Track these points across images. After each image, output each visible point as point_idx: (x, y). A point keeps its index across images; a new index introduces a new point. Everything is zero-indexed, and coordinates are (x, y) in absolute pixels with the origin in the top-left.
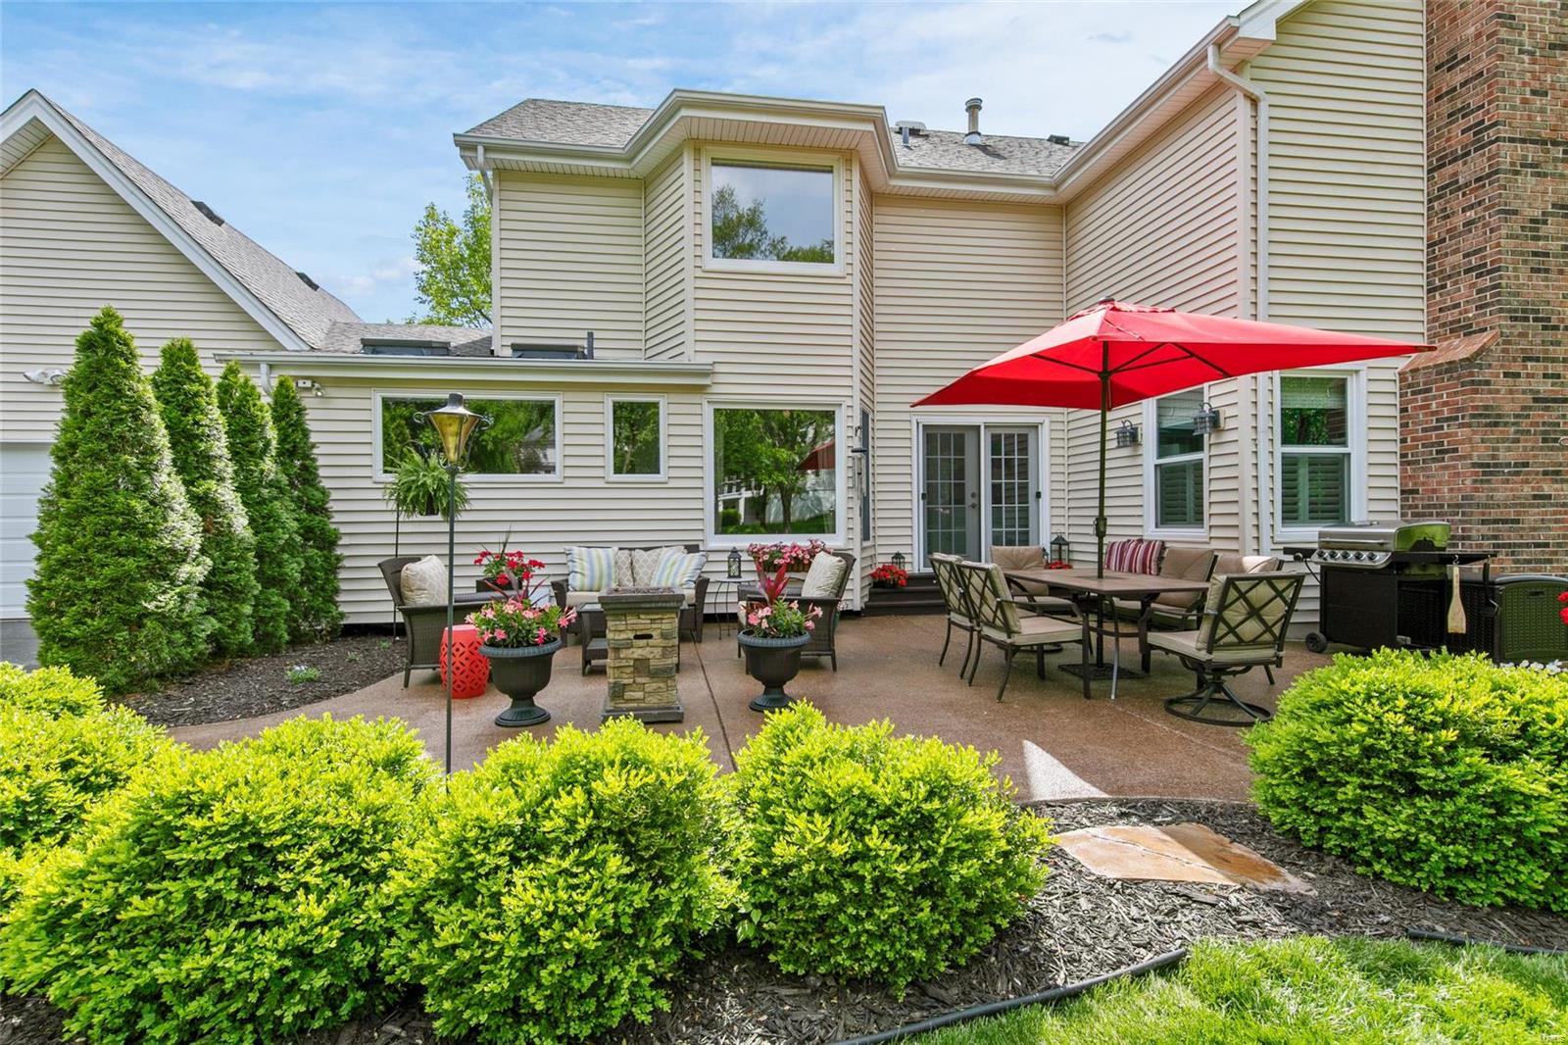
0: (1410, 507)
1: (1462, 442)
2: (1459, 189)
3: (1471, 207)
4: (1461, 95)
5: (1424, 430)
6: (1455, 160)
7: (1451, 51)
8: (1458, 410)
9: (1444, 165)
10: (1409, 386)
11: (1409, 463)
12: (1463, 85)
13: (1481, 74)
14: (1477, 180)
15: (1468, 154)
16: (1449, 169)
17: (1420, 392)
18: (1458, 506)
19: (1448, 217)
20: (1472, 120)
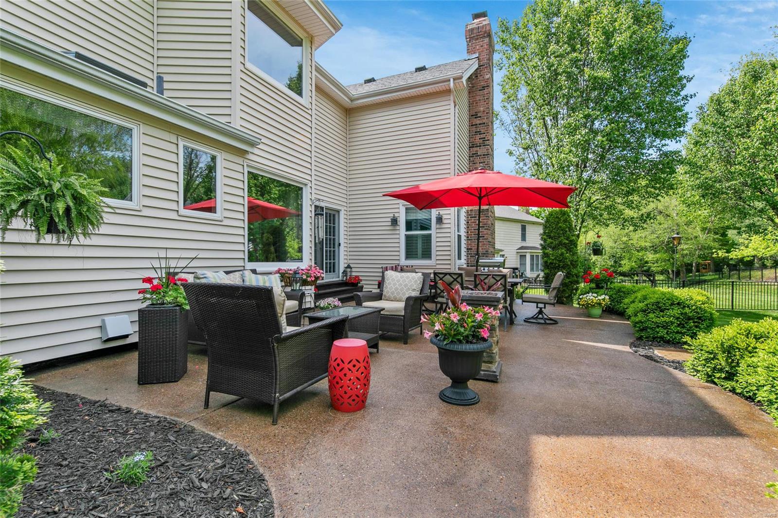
0: (470, 254)
1: (486, 234)
2: (478, 156)
3: (482, 163)
4: (478, 127)
5: (474, 230)
6: (477, 146)
7: (476, 113)
8: (485, 224)
9: (473, 147)
10: (470, 215)
11: (469, 240)
12: (480, 124)
13: (484, 123)
14: (484, 155)
15: (481, 146)
16: (475, 149)
17: (473, 217)
18: (484, 254)
19: (474, 163)
20: (482, 136)
